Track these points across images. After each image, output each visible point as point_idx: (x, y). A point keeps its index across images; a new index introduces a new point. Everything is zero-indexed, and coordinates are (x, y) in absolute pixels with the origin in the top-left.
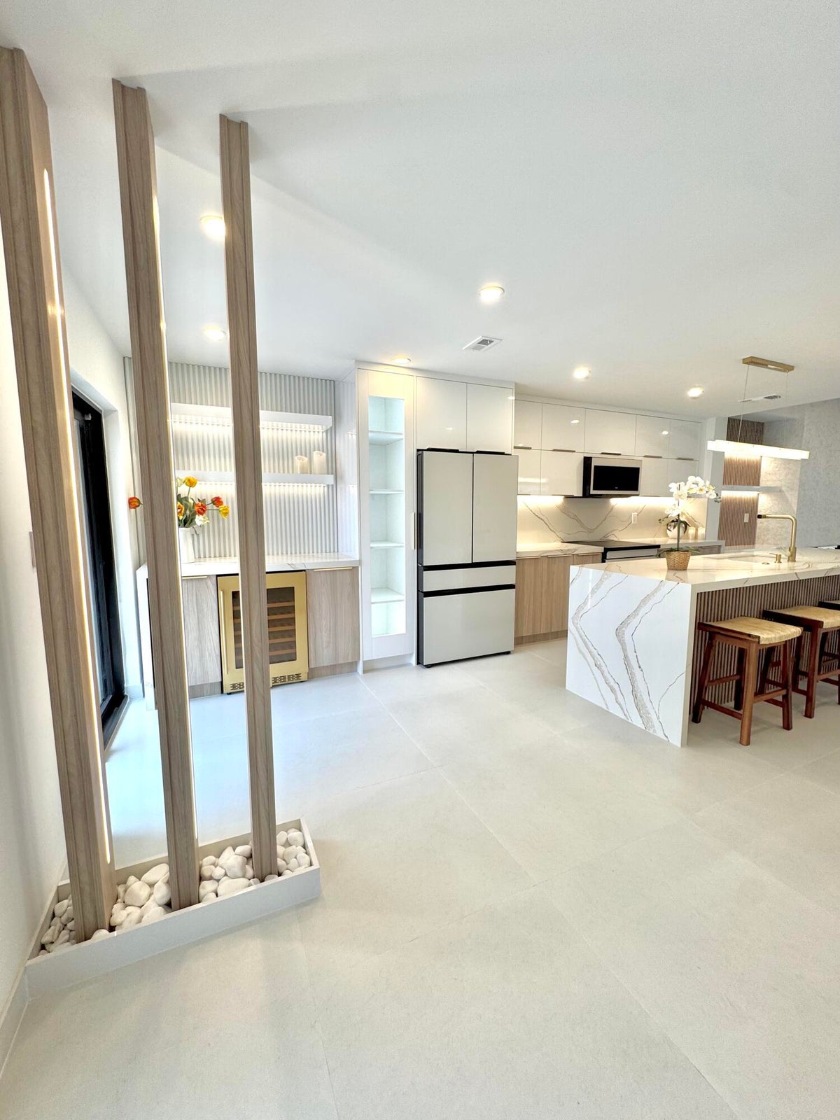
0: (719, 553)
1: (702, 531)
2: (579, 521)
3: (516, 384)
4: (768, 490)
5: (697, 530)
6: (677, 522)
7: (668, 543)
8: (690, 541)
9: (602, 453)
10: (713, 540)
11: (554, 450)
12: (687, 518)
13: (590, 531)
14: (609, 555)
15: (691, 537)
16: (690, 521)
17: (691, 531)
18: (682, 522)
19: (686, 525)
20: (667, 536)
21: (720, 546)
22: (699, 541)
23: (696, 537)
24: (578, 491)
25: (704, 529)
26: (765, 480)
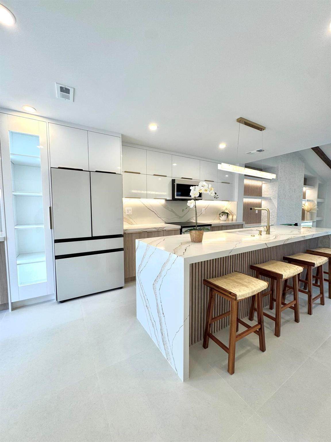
0: (242, 228)
1: (235, 217)
2: (174, 212)
3: (122, 135)
4: (265, 199)
5: (233, 216)
6: (224, 213)
7: (221, 223)
8: (230, 222)
9: (182, 178)
10: (240, 221)
11: (154, 175)
12: (229, 211)
13: (180, 217)
14: (184, 230)
15: (230, 220)
16: (230, 212)
17: (230, 217)
18: (226, 213)
19: (227, 214)
20: (220, 219)
21: (243, 224)
22: (234, 222)
23: (232, 220)
24: (170, 198)
25: (236, 216)
26: (264, 194)
